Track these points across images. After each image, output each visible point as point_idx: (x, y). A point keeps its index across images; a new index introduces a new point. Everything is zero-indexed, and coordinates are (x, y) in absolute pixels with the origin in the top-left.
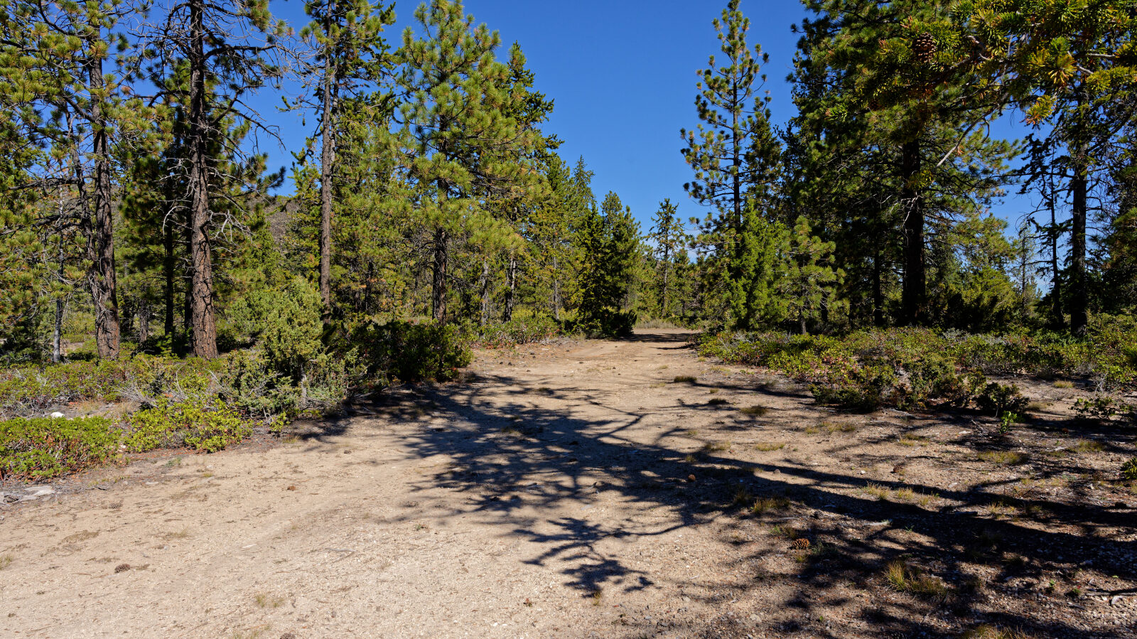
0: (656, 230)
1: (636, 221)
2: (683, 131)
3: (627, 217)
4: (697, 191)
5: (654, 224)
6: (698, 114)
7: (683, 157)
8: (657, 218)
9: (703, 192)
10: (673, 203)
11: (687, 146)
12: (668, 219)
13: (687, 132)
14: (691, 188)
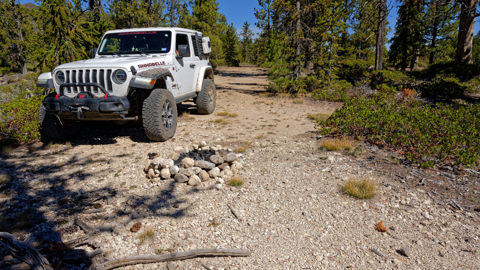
0: (243, 32)
1: (235, 28)
2: (255, 9)
3: (232, 27)
4: (258, 25)
5: (242, 30)
6: (258, 3)
7: (255, 15)
8: (243, 28)
9: (260, 26)
10: (248, 23)
11: (256, 13)
12: (247, 28)
13: (256, 9)
14: (257, 24)
